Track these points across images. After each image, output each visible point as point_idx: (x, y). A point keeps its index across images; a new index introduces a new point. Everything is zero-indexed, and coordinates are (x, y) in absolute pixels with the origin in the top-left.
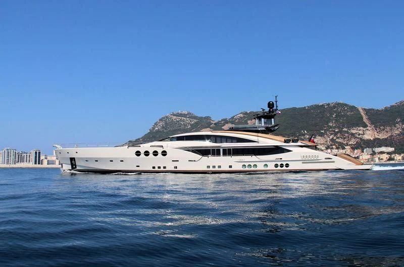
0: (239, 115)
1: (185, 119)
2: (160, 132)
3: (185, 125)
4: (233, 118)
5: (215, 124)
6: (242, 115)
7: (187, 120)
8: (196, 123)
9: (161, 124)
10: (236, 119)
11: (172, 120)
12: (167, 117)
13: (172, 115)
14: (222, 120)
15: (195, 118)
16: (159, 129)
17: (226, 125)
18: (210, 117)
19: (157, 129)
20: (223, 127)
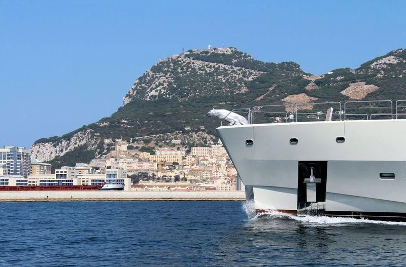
0: (386, 60)
1: (227, 67)
2: (167, 101)
3: (232, 85)
4: (366, 66)
5: (318, 83)
6: (393, 60)
7: (236, 72)
8: (260, 80)
9: (163, 79)
10: (377, 71)
11: (194, 69)
12: (176, 62)
13: (186, 56)
14: (337, 73)
15: (255, 65)
16: (160, 95)
17: (352, 86)
18: (296, 65)
19: (153, 93)
20: (343, 93)
